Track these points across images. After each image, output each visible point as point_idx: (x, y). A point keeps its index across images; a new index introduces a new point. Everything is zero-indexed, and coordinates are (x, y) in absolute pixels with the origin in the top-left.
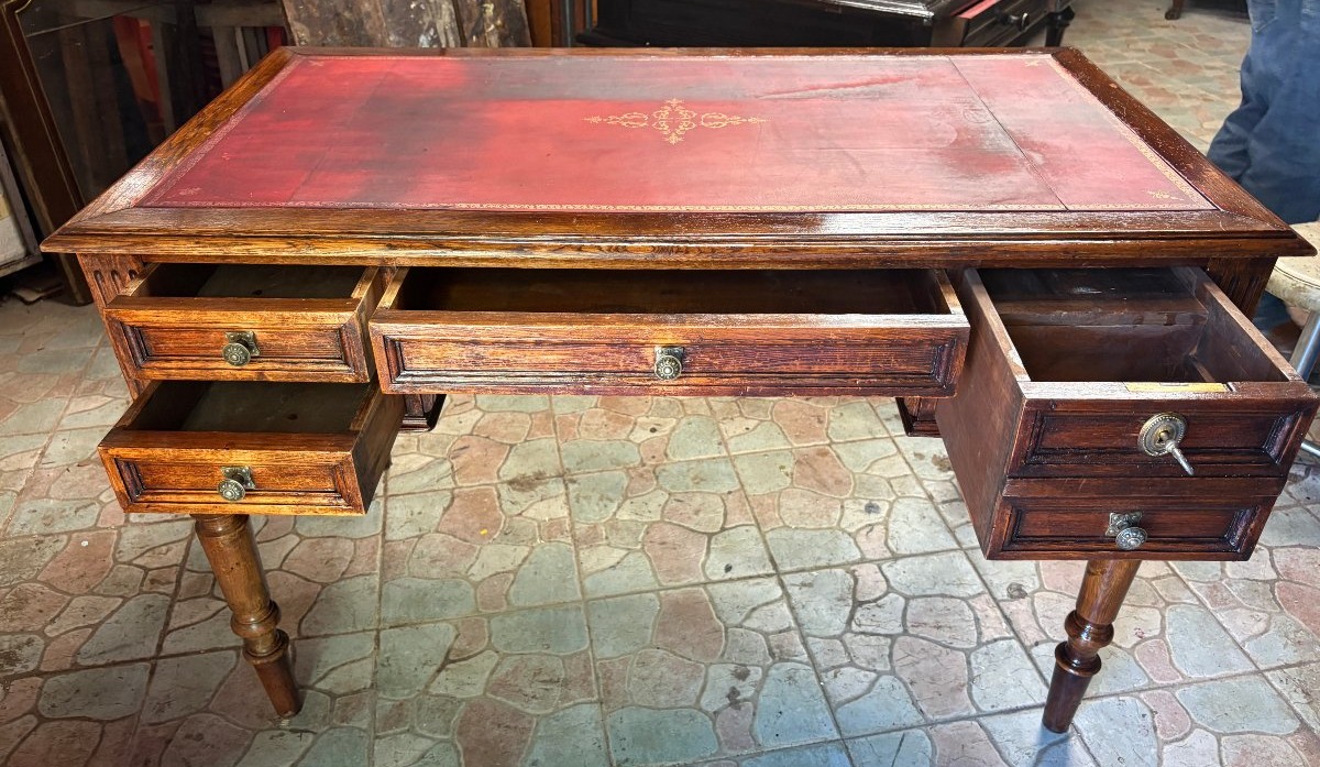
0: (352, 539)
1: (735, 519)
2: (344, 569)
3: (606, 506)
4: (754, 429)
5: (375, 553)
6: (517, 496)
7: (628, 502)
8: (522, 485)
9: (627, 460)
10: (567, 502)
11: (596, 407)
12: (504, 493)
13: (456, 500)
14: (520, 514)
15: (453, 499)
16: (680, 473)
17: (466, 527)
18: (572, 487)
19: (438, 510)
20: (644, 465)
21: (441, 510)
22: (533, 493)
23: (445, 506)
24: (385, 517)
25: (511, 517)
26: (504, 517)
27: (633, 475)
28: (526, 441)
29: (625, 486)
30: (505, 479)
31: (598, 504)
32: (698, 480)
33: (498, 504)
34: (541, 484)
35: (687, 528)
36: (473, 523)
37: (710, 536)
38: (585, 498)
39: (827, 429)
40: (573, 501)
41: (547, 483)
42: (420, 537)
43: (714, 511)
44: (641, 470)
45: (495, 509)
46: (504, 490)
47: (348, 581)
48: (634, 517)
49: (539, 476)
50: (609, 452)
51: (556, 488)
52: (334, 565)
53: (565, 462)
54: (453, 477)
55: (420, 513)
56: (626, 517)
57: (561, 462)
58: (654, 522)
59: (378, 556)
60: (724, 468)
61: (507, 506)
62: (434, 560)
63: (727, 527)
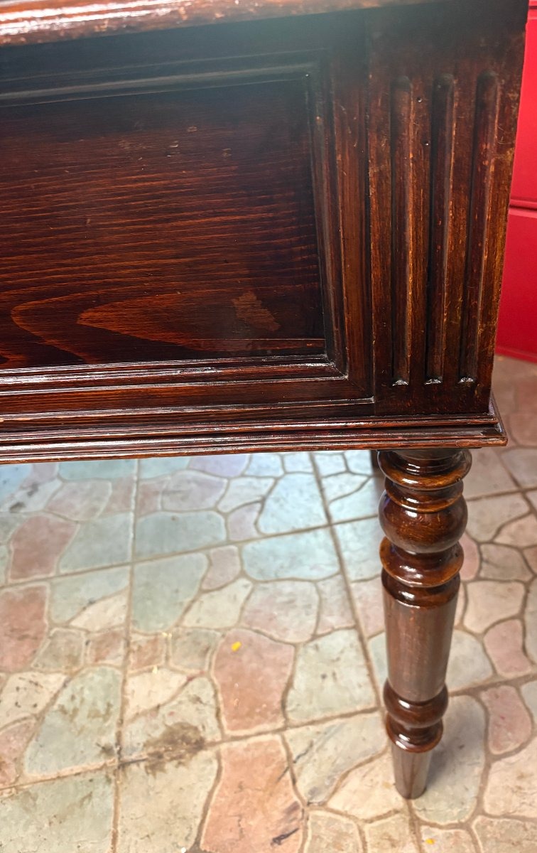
6: (189, 714)
8: (184, 738)
9: (9, 808)
12: (211, 722)
13: (277, 705)
14: (190, 679)
15: (283, 704)
17: (258, 654)
19: (300, 682)
21: (296, 683)
22: (170, 723)
23: (292, 692)
24: (369, 667)
25: (202, 674)
26: (212, 672)
27: (12, 770)
30: (209, 754)
33: (220, 698)
34: (156, 742)
36: (250, 662)
41: (146, 745)
42: (315, 637)
45: (223, 685)
46: (211, 734)
49: (155, 764)
50: (31, 829)
51: (136, 736)
53: (110, 802)
54: (289, 756)
55: (324, 677)
56: (53, 679)
57: (116, 803)
61: (207, 694)
62: (291, 603)
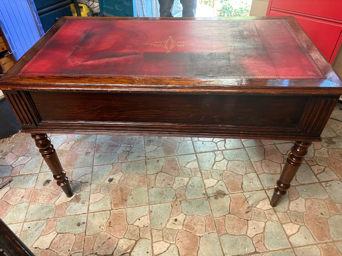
0: (266, 173)
1: (153, 177)
2: (262, 164)
3: (192, 183)
4: (137, 219)
5: (257, 168)
6: (221, 188)
7: (185, 185)
8: (221, 193)
9: (186, 204)
10: (205, 185)
11: (200, 237)
13: (240, 187)
14: (219, 181)
15: (242, 188)
16: (167, 197)
18: (204, 192)
19: (245, 183)
20: (180, 201)
22: (217, 190)
23: (243, 185)
24: (260, 181)
25: (221, 180)
26: (223, 180)
27: (184, 197)
28: (225, 216)
29: (186, 192)
30: (227, 196)
31: (195, 184)
32: (161, 194)
33: (227, 185)
34: (215, 193)
35: (168, 174)
36: (232, 178)
37: (161, 172)
38: (199, 187)
39: (109, 218)
40: (203, 186)
41: (213, 194)
42: (246, 174)
43: (159, 180)
44: (181, 199)
45: (227, 183)
46: (226, 192)
47: (259, 160)
48: (183, 179)
49: (216, 197)
50: (193, 208)
51: (210, 192)
52: (266, 165)
53: (208, 204)
54: (246, 198)
55: (250, 182)
56: (186, 178)
57: (210, 204)
58: (177, 176)
59: (255, 167)
60: (152, 199)
61: (224, 184)
62: (238, 166)
63: (156, 174)
